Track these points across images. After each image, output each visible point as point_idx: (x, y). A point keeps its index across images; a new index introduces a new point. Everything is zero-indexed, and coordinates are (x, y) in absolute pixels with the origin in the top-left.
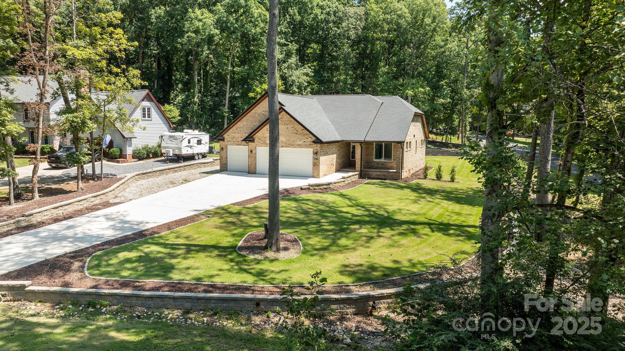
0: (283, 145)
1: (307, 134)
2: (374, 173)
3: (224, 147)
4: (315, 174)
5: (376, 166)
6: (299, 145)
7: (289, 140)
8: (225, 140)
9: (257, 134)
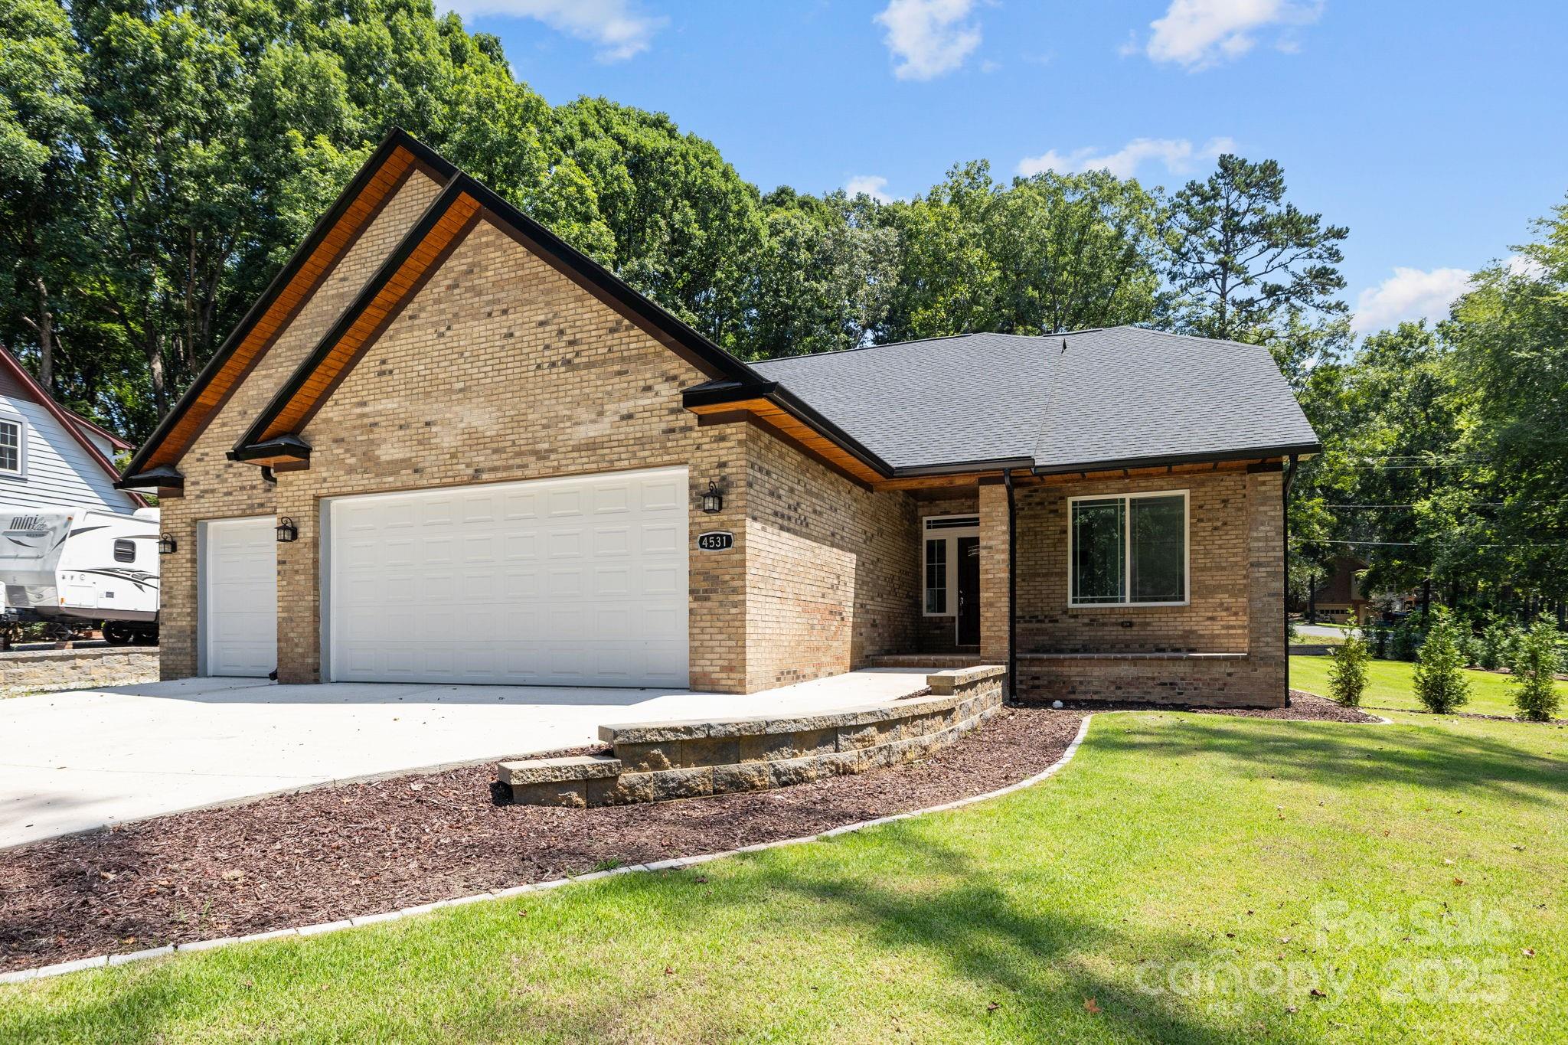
0: (481, 459)
1: (642, 357)
2: (1097, 672)
3: (182, 531)
4: (711, 665)
5: (1086, 635)
6: (592, 446)
7: (518, 421)
8: (188, 488)
9: (327, 412)
